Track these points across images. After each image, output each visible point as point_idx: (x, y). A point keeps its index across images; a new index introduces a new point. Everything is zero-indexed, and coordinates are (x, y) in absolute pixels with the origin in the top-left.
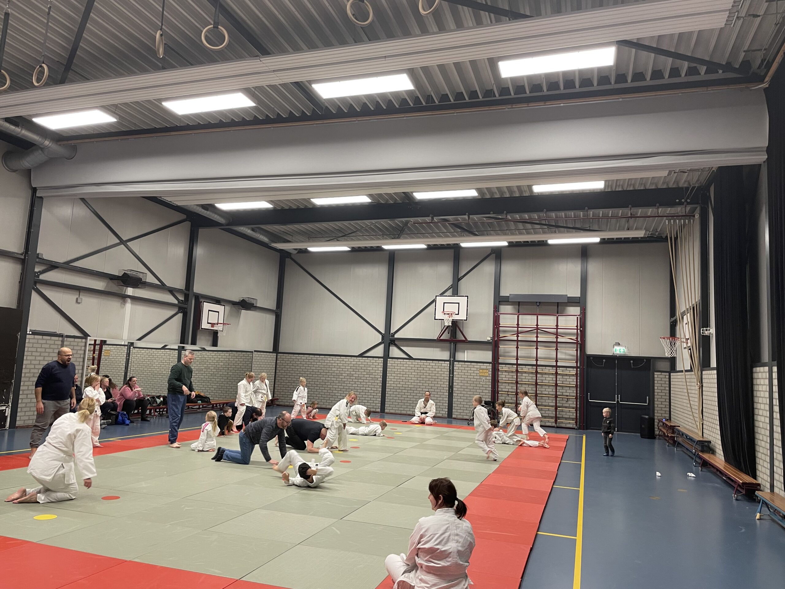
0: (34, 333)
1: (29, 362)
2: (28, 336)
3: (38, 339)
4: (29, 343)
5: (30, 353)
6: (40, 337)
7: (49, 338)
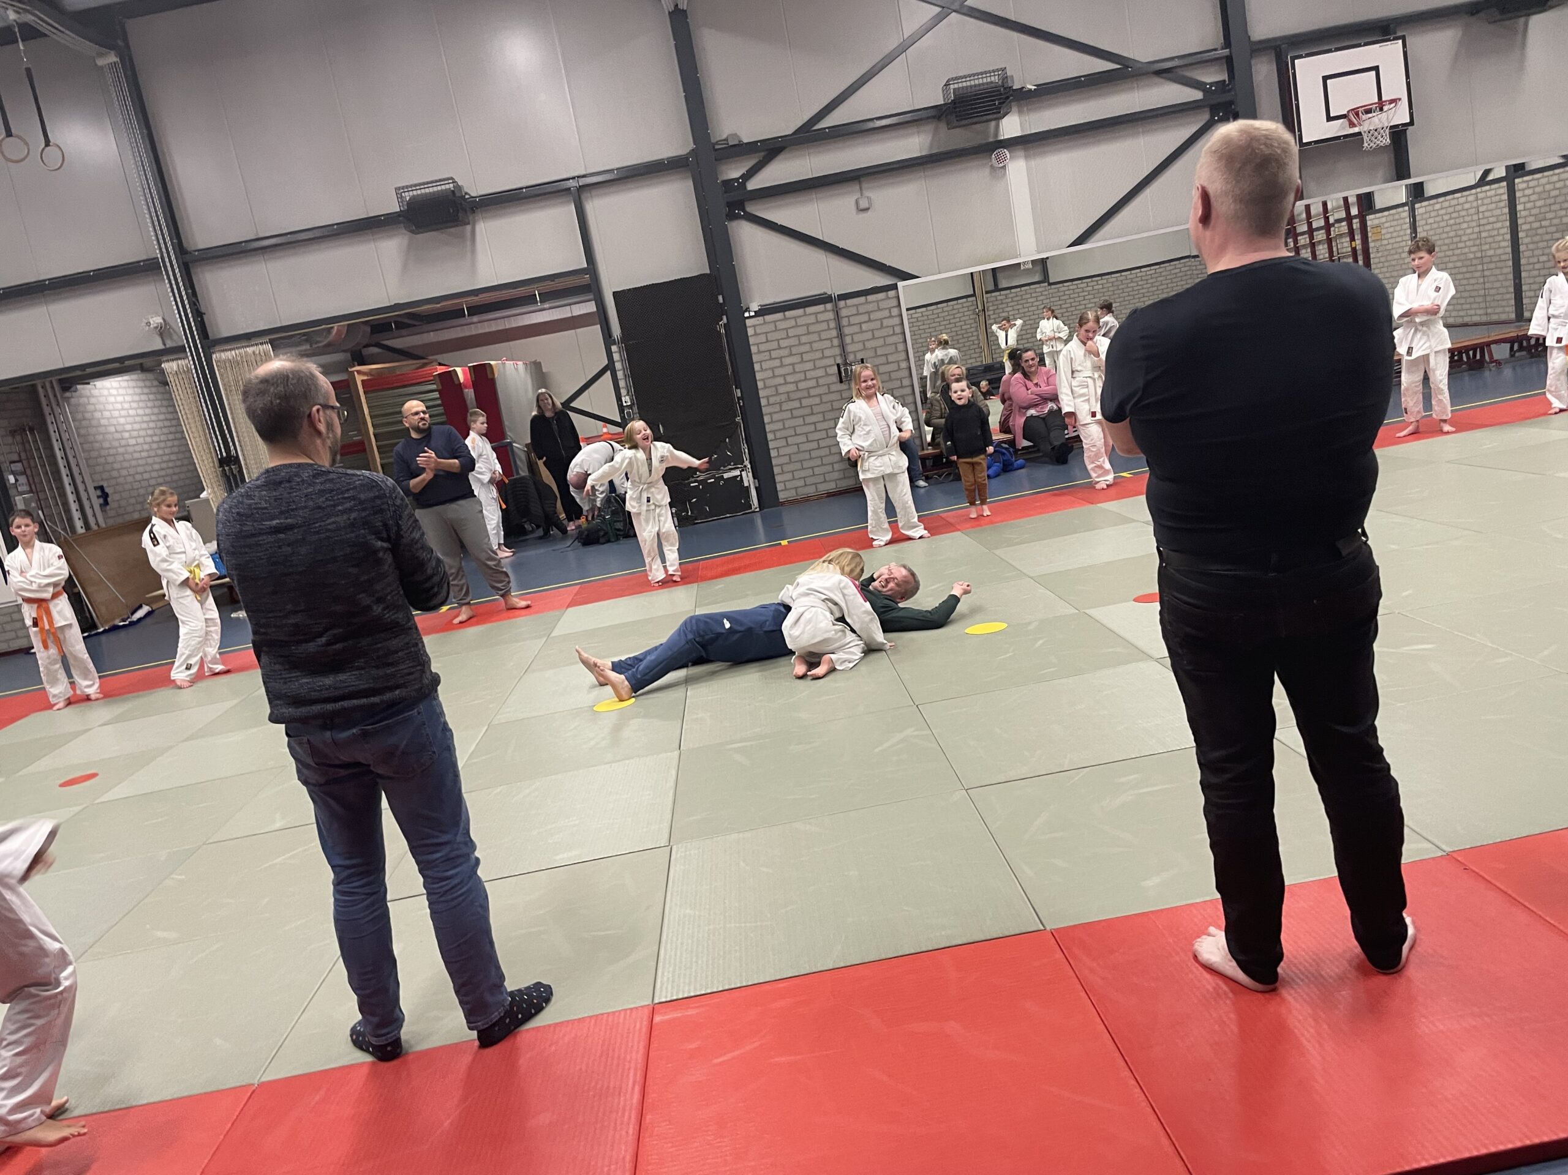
0: (762, 312)
1: (769, 373)
2: (748, 322)
3: (775, 322)
4: (756, 334)
5: (765, 354)
6: (779, 316)
7: (799, 312)
